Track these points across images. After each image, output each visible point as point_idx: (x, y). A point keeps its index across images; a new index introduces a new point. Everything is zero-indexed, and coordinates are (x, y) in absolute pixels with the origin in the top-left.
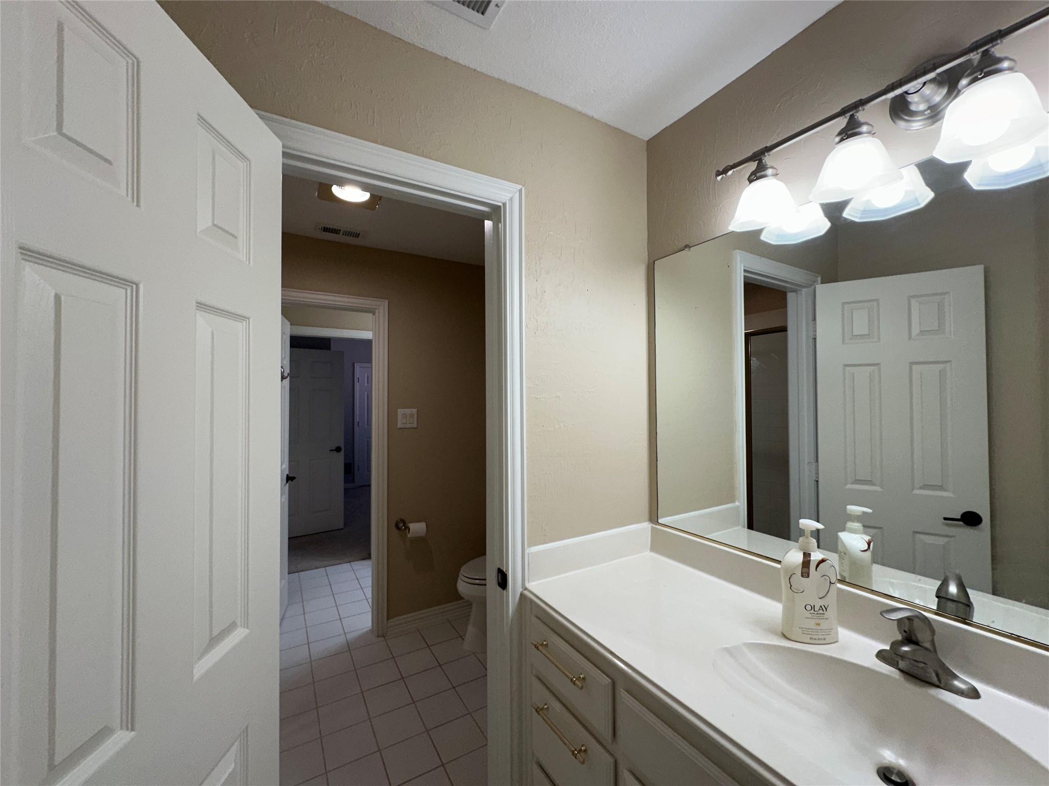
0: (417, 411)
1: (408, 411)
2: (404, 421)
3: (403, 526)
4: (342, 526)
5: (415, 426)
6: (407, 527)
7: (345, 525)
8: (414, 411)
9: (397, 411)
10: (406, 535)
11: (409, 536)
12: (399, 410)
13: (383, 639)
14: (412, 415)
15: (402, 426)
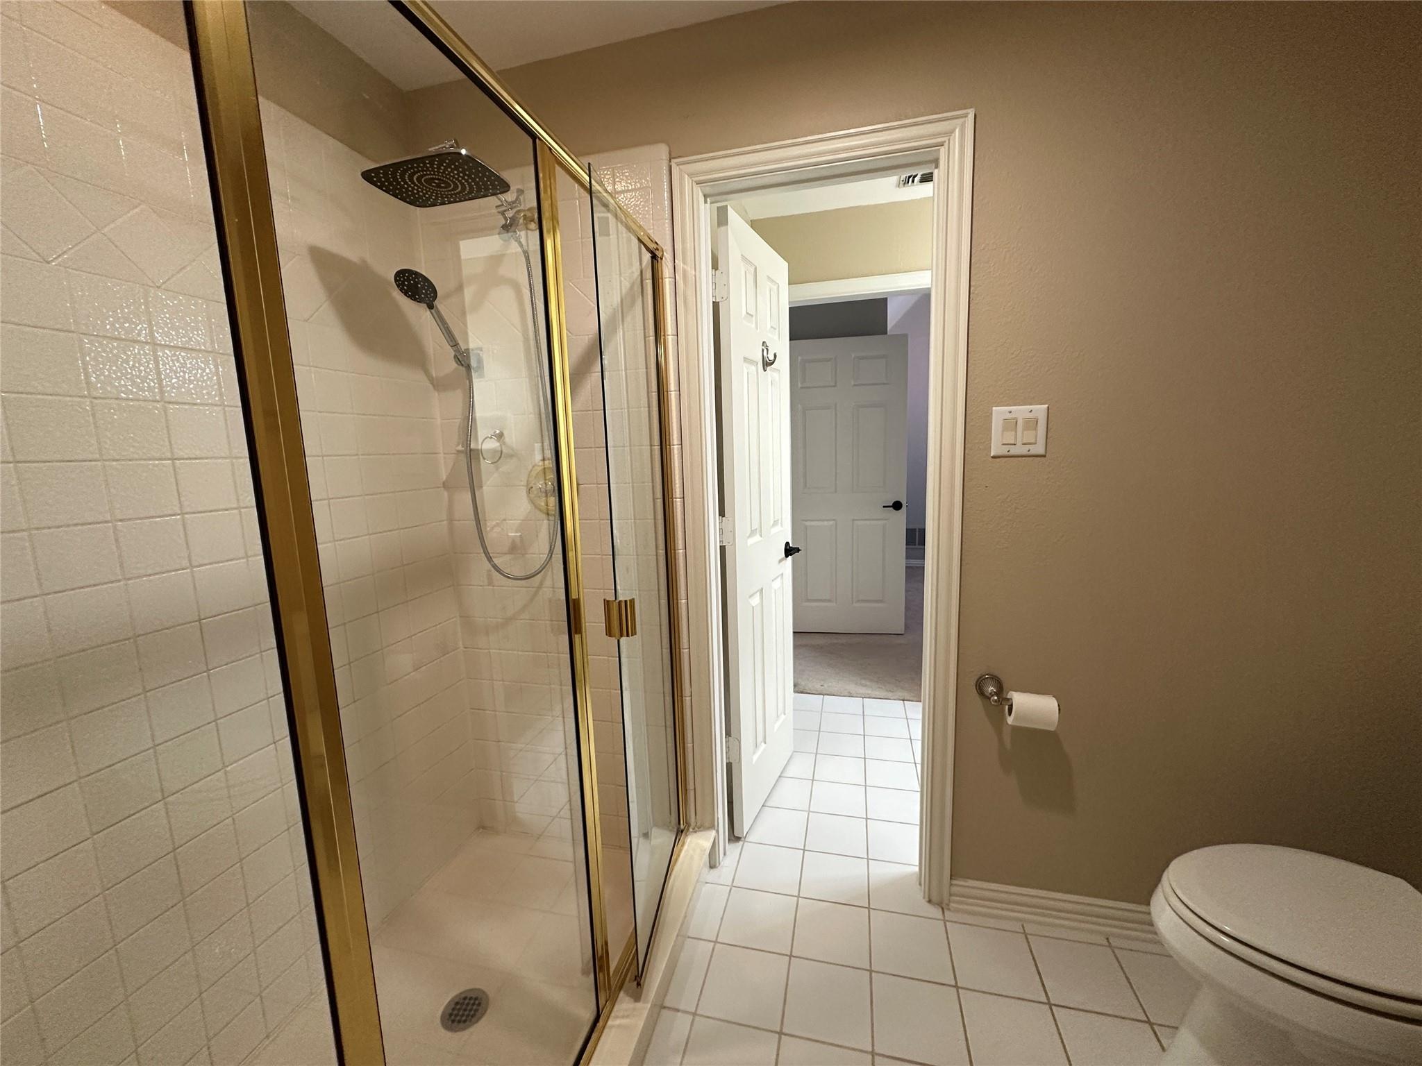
0: (1048, 407)
1: (1021, 411)
2: (1010, 438)
3: (996, 694)
4: (901, 629)
5: (1041, 451)
6: (1008, 700)
7: (907, 627)
8: (1040, 410)
9: (989, 416)
10: (1003, 719)
11: (1010, 720)
12: (994, 408)
13: (938, 914)
14: (1032, 423)
15: (1003, 451)
